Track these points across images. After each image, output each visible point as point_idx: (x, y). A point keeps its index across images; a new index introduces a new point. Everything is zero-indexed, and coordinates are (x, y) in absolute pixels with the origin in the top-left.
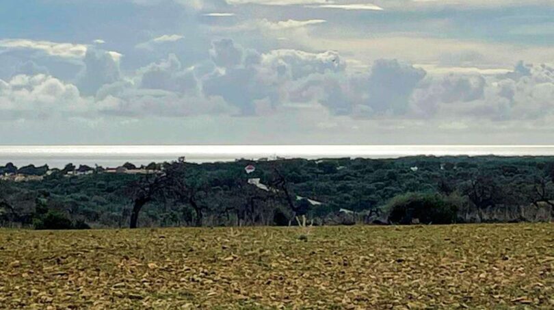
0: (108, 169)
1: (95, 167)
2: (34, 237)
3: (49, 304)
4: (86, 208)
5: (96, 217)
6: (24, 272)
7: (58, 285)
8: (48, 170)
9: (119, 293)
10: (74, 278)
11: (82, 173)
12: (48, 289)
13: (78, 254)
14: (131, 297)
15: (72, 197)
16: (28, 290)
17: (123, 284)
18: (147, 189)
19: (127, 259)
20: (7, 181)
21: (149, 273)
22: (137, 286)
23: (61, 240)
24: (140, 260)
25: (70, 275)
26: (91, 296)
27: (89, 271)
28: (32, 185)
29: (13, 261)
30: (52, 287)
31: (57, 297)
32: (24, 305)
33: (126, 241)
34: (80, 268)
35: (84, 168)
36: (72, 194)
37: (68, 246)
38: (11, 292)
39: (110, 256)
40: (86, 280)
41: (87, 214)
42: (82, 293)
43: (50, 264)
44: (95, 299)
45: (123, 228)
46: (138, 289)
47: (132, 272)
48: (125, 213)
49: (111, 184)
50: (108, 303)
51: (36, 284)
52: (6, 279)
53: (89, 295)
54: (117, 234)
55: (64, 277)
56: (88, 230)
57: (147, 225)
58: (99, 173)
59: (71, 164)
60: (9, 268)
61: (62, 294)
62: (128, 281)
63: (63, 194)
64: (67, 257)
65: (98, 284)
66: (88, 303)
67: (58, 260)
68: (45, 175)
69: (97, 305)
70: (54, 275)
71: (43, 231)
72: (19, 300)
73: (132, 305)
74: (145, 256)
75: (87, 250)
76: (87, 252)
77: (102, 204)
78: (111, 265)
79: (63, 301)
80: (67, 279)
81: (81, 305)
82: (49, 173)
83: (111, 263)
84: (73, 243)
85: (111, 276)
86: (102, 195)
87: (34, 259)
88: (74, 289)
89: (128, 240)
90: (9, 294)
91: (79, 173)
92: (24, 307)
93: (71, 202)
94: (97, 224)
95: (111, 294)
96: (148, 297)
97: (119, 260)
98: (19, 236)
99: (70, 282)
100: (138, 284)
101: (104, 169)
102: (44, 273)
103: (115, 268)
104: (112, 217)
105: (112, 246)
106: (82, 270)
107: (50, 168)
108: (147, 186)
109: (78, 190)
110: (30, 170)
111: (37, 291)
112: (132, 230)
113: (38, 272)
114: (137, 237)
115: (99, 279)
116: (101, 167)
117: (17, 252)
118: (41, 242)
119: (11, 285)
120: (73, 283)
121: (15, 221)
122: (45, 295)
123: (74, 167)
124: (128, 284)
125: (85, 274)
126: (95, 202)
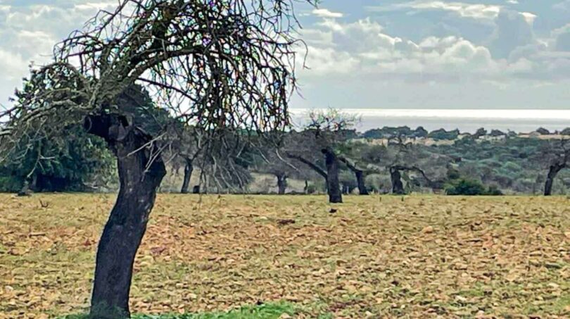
0: (521, 134)
1: (507, 132)
2: (447, 203)
3: (463, 271)
4: (499, 174)
5: (510, 184)
6: (437, 238)
7: (472, 252)
8: (459, 134)
9: (535, 261)
10: (488, 245)
11: (494, 138)
12: (462, 256)
13: (492, 221)
14: (548, 266)
15: (484, 163)
16: (442, 257)
17: (539, 252)
18: (562, 155)
19: (543, 227)
20: (418, 145)
21: (566, 242)
22: (554, 255)
23: (473, 206)
24: (556, 228)
25: (485, 243)
26: (507, 264)
27: (503, 238)
28: (443, 149)
29: (427, 226)
30: (466, 254)
31: (471, 264)
32: (438, 271)
33: (541, 208)
34: (494, 235)
35: (496, 133)
36: (484, 160)
37: (482, 212)
38: (424, 258)
39: (525, 223)
40: (501, 248)
41: (500, 180)
42: (496, 261)
43: (463, 230)
44: (511, 267)
45: (537, 195)
46: (555, 258)
47: (548, 240)
48: (539, 179)
49: (525, 149)
50: (525, 271)
51: (450, 251)
52: (419, 245)
53: (504, 263)
54: (532, 201)
55: (479, 244)
56: (501, 197)
57: (562, 193)
58: (512, 138)
59: (483, 129)
60: (422, 233)
61: (476, 262)
62: (544, 250)
63: (475, 159)
64: (481, 223)
65: (513, 252)
66: (503, 271)
67: (472, 227)
68: (456, 140)
69: (512, 273)
70: (467, 242)
71: (455, 197)
72: (433, 266)
73: (549, 274)
74: (561, 224)
75: (500, 216)
76: (501, 219)
77: (515, 170)
78: (526, 232)
79: (478, 268)
80: (481, 246)
81: (497, 273)
82: (460, 137)
83: (526, 230)
84: (487, 210)
85: (526, 245)
86: (515, 161)
87: (447, 225)
88: (489, 257)
89: (543, 207)
90: (423, 259)
91: (490, 139)
92: (439, 273)
93: (484, 168)
94: (510, 191)
95: (527, 262)
96: (566, 267)
97: (534, 228)
98: (431, 201)
99: (485, 249)
100: (555, 253)
101: (516, 134)
102: (457, 239)
103: (531, 236)
104: (525, 184)
105: (527, 214)
106: (497, 237)
107: (461, 132)
108: (562, 153)
109: (491, 155)
110: (440, 134)
111: (451, 258)
112: (547, 197)
113: (452, 238)
114: (553, 204)
115: (514, 247)
116: (513, 132)
117: (430, 218)
118: (454, 208)
119: (425, 250)
120: (488, 250)
121: (426, 186)
122: (458, 262)
123: (486, 131)
124: (544, 253)
125: (500, 242)
126: (507, 167)
